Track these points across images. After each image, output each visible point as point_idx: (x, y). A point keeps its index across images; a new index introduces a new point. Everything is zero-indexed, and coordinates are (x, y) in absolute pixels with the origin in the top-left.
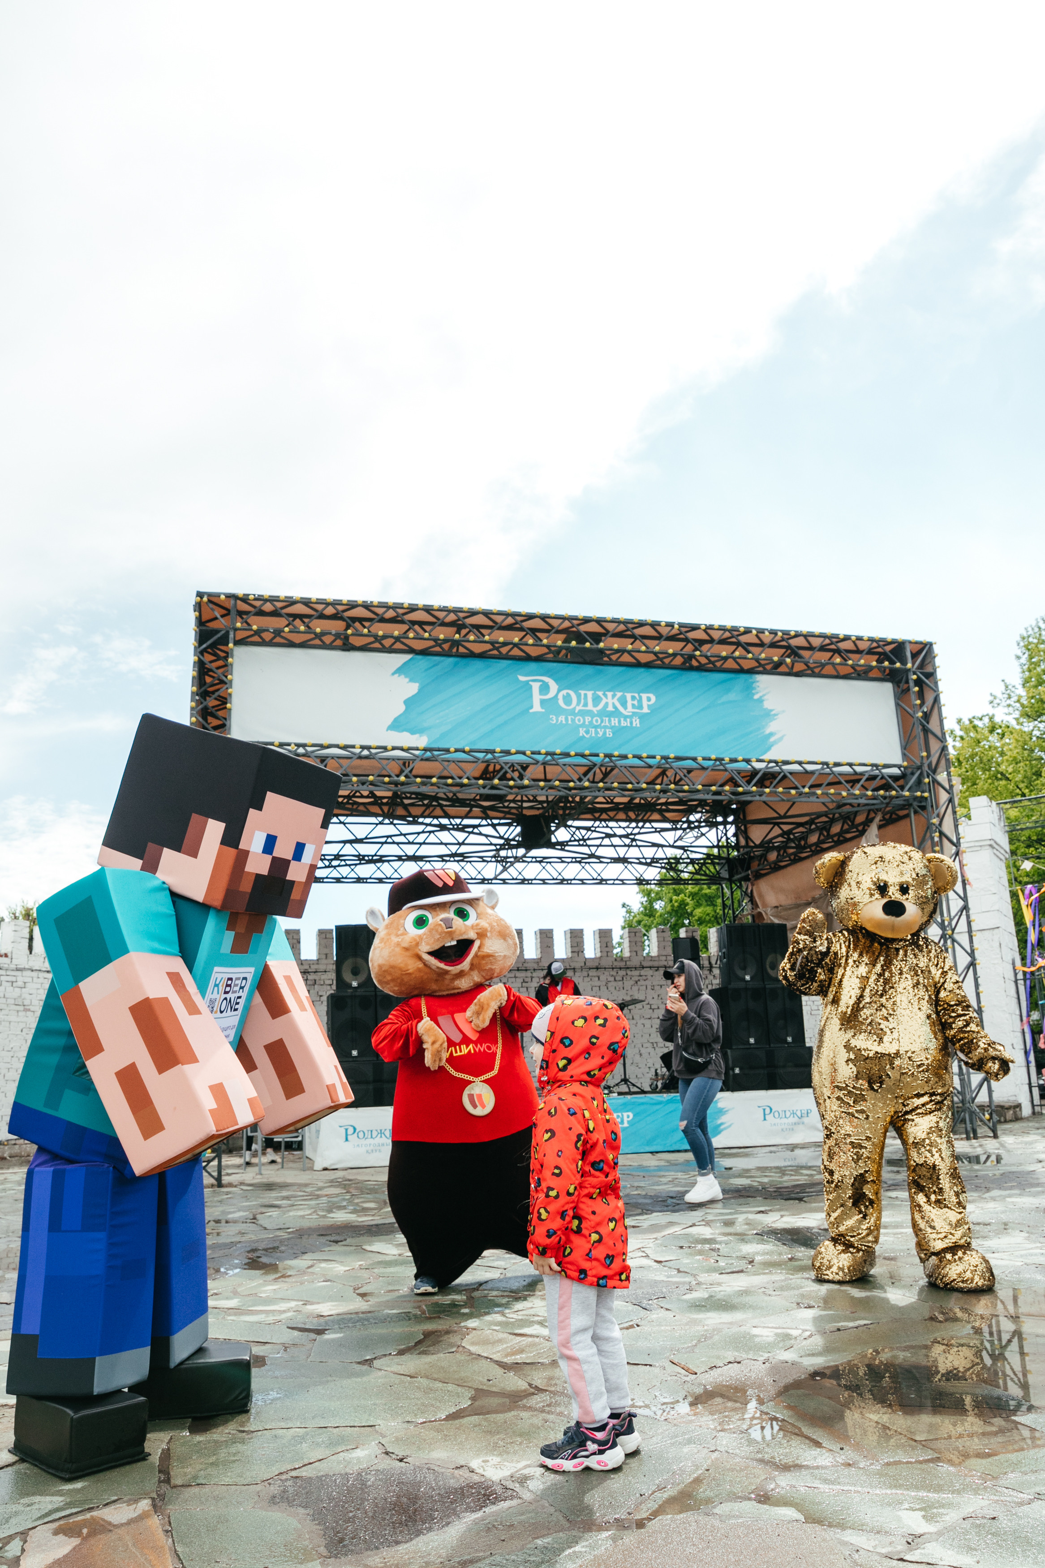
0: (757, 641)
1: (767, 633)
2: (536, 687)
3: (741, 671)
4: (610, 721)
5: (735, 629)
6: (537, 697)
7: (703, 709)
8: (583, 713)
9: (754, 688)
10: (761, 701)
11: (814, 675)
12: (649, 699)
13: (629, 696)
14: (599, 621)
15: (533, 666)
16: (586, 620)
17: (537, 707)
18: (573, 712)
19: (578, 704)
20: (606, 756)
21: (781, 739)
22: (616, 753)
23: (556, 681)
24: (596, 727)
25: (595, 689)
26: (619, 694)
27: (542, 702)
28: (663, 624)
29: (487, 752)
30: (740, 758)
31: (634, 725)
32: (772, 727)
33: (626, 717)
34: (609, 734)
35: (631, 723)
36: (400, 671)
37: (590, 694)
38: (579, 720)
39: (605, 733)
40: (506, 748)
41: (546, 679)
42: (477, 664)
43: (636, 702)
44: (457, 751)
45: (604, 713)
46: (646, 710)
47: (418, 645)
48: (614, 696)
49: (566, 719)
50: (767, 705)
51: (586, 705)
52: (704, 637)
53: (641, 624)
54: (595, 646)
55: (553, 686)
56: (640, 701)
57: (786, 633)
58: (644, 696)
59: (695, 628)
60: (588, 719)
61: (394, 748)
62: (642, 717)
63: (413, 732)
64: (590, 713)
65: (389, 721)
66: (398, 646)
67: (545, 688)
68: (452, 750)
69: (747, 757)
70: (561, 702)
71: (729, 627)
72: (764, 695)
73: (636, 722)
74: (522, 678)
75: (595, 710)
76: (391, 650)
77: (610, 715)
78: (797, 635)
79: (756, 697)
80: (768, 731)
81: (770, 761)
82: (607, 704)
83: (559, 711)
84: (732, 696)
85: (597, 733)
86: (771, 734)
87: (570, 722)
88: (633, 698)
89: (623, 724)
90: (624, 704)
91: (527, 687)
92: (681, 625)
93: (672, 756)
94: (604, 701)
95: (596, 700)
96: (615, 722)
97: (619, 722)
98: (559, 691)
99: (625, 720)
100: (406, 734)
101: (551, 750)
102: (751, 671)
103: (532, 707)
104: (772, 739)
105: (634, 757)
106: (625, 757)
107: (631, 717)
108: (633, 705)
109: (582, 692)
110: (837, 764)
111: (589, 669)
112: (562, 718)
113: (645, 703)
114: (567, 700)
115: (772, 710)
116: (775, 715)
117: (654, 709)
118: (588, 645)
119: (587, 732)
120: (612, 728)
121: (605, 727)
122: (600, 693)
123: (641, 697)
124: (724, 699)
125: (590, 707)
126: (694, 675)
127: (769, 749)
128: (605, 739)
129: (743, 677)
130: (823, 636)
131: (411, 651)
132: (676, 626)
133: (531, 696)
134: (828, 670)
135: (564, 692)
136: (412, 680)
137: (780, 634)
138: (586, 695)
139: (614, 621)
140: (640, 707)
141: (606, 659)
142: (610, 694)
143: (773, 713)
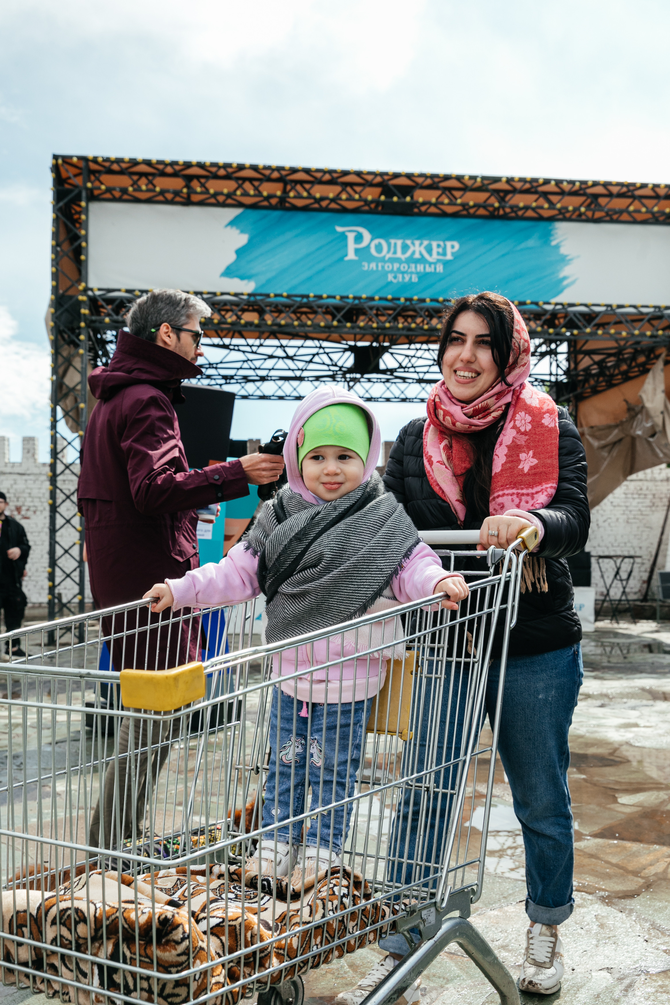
0: (556, 190)
1: (565, 184)
2: (351, 237)
3: (541, 218)
4: (416, 267)
5: (535, 180)
6: (351, 246)
7: (503, 256)
8: (392, 260)
9: (552, 235)
10: (557, 247)
11: (612, 221)
12: (453, 247)
13: (434, 244)
14: (409, 176)
15: (350, 217)
16: (396, 176)
17: (351, 256)
18: (383, 260)
19: (389, 251)
20: (406, 300)
21: (573, 282)
23: (370, 231)
24: (403, 273)
25: (404, 238)
26: (426, 243)
27: (357, 251)
28: (467, 178)
29: (303, 296)
30: (528, 301)
31: (438, 270)
32: (566, 271)
33: (430, 264)
34: (415, 279)
35: (435, 269)
36: (233, 223)
37: (399, 243)
38: (388, 267)
39: (411, 278)
40: (318, 293)
41: (361, 230)
42: (301, 216)
43: (440, 250)
44: (276, 296)
45: (411, 260)
46: (449, 257)
47: (248, 201)
48: (421, 244)
49: (377, 266)
50: (563, 250)
51: (395, 252)
52: (507, 187)
53: (447, 178)
54: (402, 200)
55: (367, 236)
56: (445, 249)
57: (583, 183)
58: (449, 244)
59: (497, 180)
60: (396, 266)
61: (222, 294)
62: (446, 264)
63: (242, 278)
64: (399, 260)
65: (222, 268)
66: (230, 201)
67: (359, 238)
68: (272, 295)
69: (535, 300)
70: (373, 251)
71: (528, 179)
72: (561, 241)
73: (440, 268)
74: (339, 229)
75: (403, 257)
76: (223, 205)
77: (417, 261)
78: (595, 184)
79: (554, 243)
80: (561, 275)
81: (557, 304)
82: (414, 253)
83: (371, 258)
84: (531, 243)
85: (403, 278)
86: (565, 278)
87: (380, 268)
88: (439, 246)
89: (428, 269)
90: (429, 250)
91: (343, 237)
92: (484, 178)
94: (412, 249)
95: (405, 248)
96: (420, 268)
97: (425, 268)
98: (372, 240)
99: (430, 266)
100: (236, 281)
101: (358, 295)
102: (552, 219)
103: (346, 255)
104: (565, 283)
105: (432, 300)
106: (423, 301)
107: (435, 264)
108: (438, 253)
109: (393, 241)
110: (620, 307)
111: (399, 220)
112: (373, 265)
113: (449, 251)
114: (379, 248)
115: (566, 256)
116: (571, 260)
117: (456, 256)
118: (395, 199)
119: (395, 277)
120: (417, 273)
121: (412, 273)
122: (409, 242)
123: (445, 245)
124: (523, 245)
125: (399, 254)
126: (497, 224)
127: (560, 292)
128: (411, 284)
129: (543, 224)
130: (621, 185)
131: (240, 205)
132: (479, 180)
133: (346, 246)
134: (625, 217)
135: (376, 241)
136: (242, 232)
137: (578, 184)
138: (395, 244)
139: (422, 175)
140: (444, 254)
141: (416, 210)
142: (417, 243)
143: (568, 258)
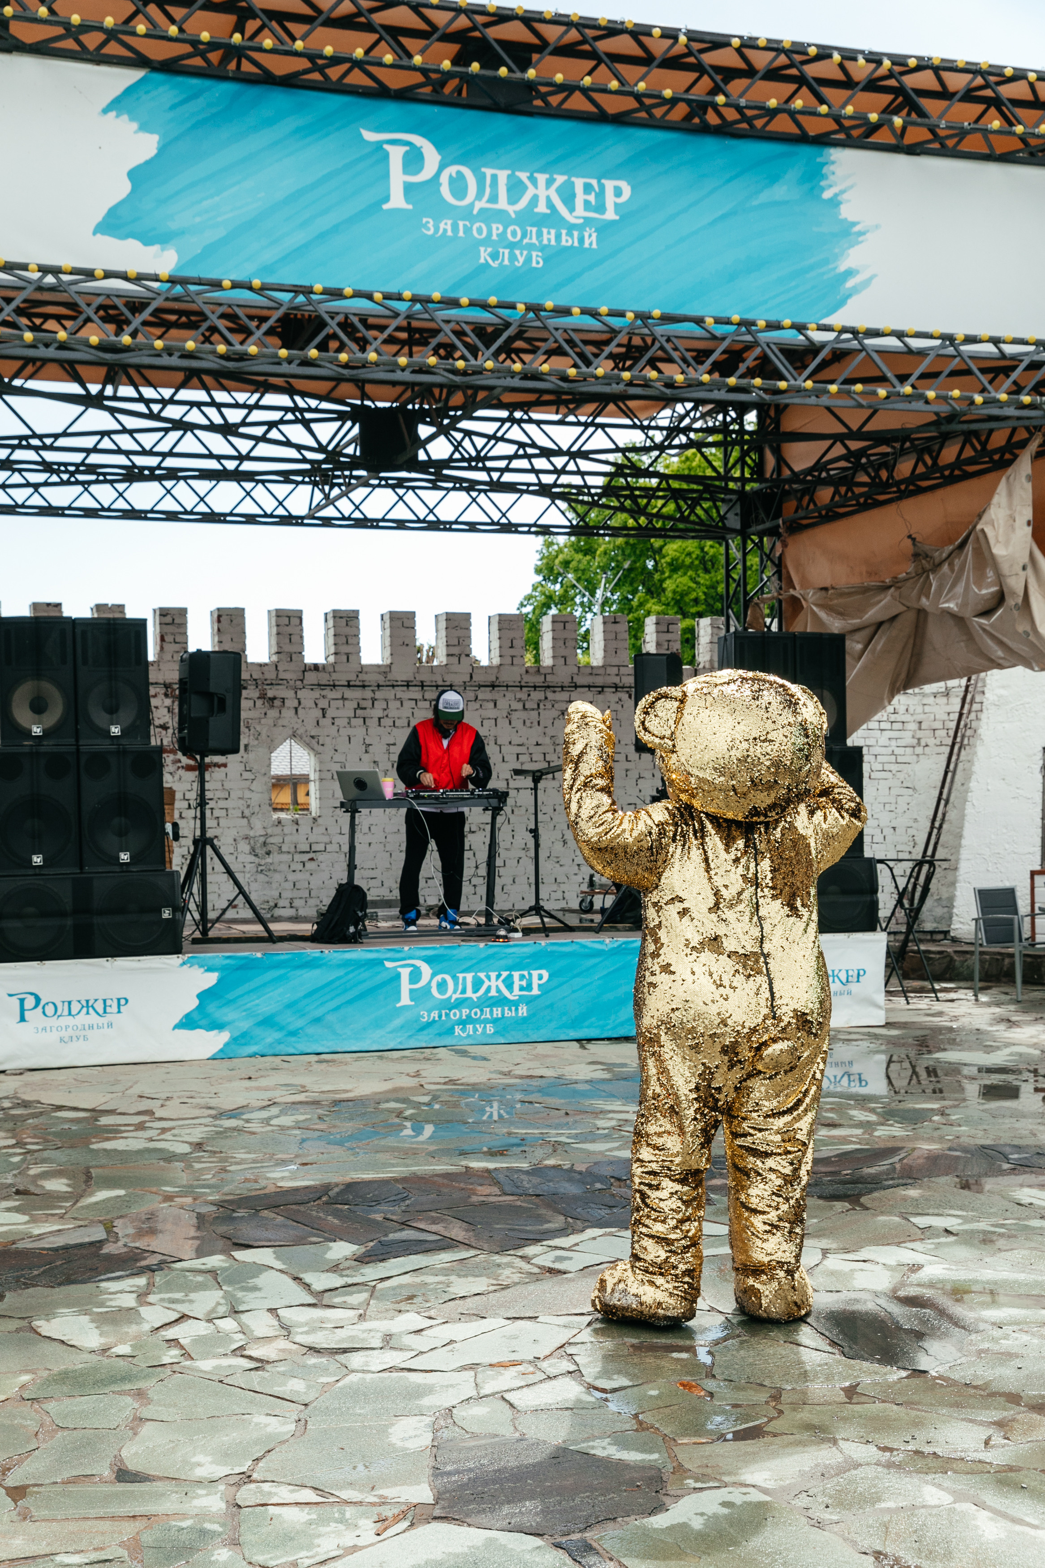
0: (840, 76)
1: (861, 61)
2: (396, 154)
3: (802, 138)
4: (539, 235)
5: (799, 48)
6: (397, 178)
7: (723, 217)
8: (487, 216)
9: (824, 177)
10: (835, 203)
11: (945, 152)
12: (618, 192)
13: (579, 183)
14: (530, 20)
15: (391, 109)
16: (503, 16)
17: (397, 200)
18: (467, 214)
19: (479, 195)
20: (529, 308)
21: (867, 283)
22: (549, 304)
23: (438, 146)
24: (512, 246)
25: (513, 166)
26: (560, 179)
27: (409, 189)
28: (656, 32)
29: (296, 290)
30: (787, 322)
31: (586, 245)
32: (853, 258)
33: (571, 228)
34: (537, 261)
35: (581, 240)
36: (117, 105)
37: (503, 176)
38: (479, 230)
39: (529, 259)
40: (333, 284)
41: (417, 140)
42: (279, 98)
43: (592, 198)
44: (235, 285)
45: (528, 218)
46: (610, 215)
47: (158, 51)
48: (549, 183)
49: (455, 227)
50: (847, 212)
51: (494, 199)
52: (736, 62)
53: (613, 30)
54: (518, 75)
55: (431, 156)
56: (601, 195)
57: (899, 60)
58: (610, 185)
59: (718, 42)
60: (497, 228)
61: (108, 275)
62: (604, 229)
63: (147, 241)
64: (501, 216)
65: (99, 215)
66: (115, 48)
67: (414, 160)
68: (226, 283)
69: (799, 320)
70: (445, 191)
71: (787, 45)
72: (843, 192)
73: (591, 239)
74: (370, 136)
75: (511, 210)
76: (99, 58)
77: (542, 221)
78: (923, 65)
79: (827, 195)
80: (843, 267)
81: (844, 330)
82: (535, 199)
83: (442, 210)
84: (781, 191)
85: (513, 258)
86: (850, 273)
87: (461, 234)
88: (588, 188)
89: (566, 241)
90: (569, 199)
91: (379, 153)
92: (693, 36)
93: (656, 313)
94: (531, 191)
95: (516, 189)
96: (549, 236)
97: (558, 237)
98: (442, 167)
99: (570, 234)
100: (133, 244)
101: (422, 291)
102: (823, 141)
103: (387, 199)
104: (850, 284)
105: (584, 312)
106: (566, 312)
107: (580, 228)
108: (587, 205)
109: (489, 172)
110: (971, 340)
111: (501, 123)
112: (446, 225)
113: (610, 199)
114: (458, 186)
115: (854, 224)
116: (861, 233)
117: (626, 214)
118: (503, 71)
119: (495, 256)
120: (543, 248)
121: (531, 247)
122: (523, 176)
123: (602, 188)
124: (764, 197)
125: (503, 203)
126: (710, 144)
127: (842, 303)
128: (529, 272)
129: (805, 151)
130: (972, 69)
131: (139, 61)
132: (683, 39)
133: (386, 176)
134: (972, 143)
135: (453, 170)
136: (144, 127)
137: (887, 63)
138: (494, 178)
139: (559, 20)
140: (600, 208)
141: (538, 103)
142: (542, 178)
143: (856, 229)
